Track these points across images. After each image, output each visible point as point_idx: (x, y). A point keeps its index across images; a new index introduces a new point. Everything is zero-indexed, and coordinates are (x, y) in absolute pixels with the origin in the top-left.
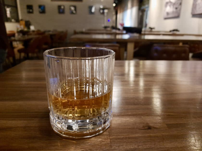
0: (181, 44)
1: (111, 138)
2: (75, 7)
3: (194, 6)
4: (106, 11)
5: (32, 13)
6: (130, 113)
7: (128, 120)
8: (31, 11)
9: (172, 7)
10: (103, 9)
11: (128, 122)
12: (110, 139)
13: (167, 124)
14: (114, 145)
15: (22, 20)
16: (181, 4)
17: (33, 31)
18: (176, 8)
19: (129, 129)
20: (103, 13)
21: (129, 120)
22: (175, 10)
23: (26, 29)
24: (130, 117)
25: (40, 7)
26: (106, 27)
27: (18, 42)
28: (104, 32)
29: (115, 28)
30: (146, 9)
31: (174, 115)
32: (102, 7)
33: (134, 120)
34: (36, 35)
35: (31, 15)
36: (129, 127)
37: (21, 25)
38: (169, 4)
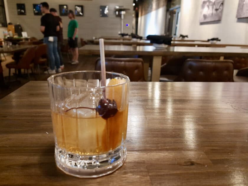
0: (222, 59)
1: (150, 174)
2: (82, 7)
3: (241, 6)
4: (123, 13)
5: (24, 14)
6: (168, 147)
7: (166, 155)
8: (23, 11)
9: (211, 7)
10: (120, 10)
11: (168, 157)
12: (150, 176)
13: (211, 160)
14: (155, 183)
15: (10, 24)
16: (222, 4)
17: (27, 39)
18: (217, 10)
19: (169, 164)
20: (119, 16)
21: (168, 155)
22: (214, 12)
23: (16, 37)
24: (169, 151)
25: (35, 6)
26: (123, 35)
27: (5, 54)
28: (121, 41)
29: (135, 36)
30: (177, 11)
31: (219, 150)
32: (117, 7)
33: (174, 155)
34: (29, 44)
35: (22, 17)
36: (168, 163)
37: (9, 30)
38: (208, 4)
